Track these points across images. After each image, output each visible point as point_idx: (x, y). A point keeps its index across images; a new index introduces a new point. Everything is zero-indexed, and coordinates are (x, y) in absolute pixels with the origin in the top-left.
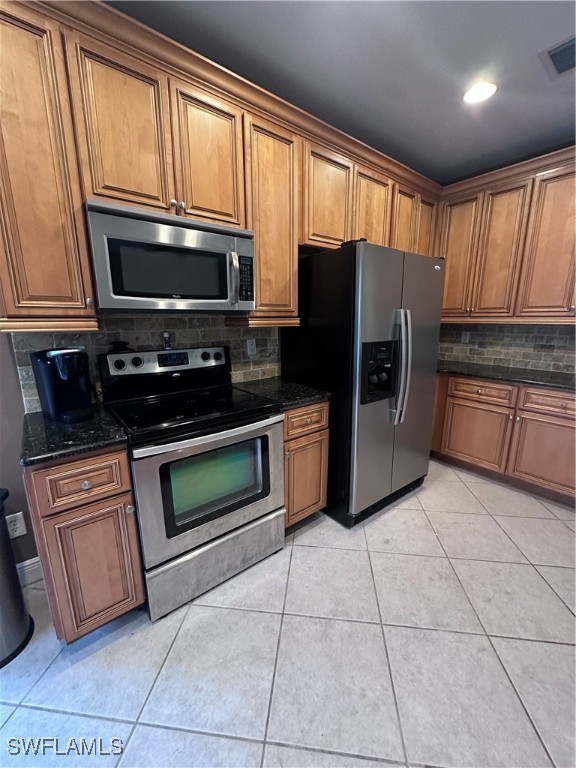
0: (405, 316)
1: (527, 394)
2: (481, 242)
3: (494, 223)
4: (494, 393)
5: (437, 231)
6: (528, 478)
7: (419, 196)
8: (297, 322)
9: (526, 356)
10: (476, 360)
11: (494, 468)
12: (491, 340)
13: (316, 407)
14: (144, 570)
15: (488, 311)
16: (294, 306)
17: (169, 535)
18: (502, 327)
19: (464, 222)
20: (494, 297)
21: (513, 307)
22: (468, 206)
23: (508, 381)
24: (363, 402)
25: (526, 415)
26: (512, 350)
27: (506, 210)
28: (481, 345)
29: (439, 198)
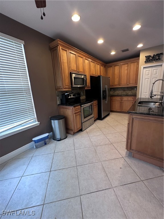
0: (106, 86)
1: (123, 98)
2: (114, 74)
3: (115, 71)
4: (118, 98)
5: (106, 71)
6: (124, 111)
7: (103, 66)
8: (90, 88)
9: (122, 92)
10: (114, 94)
11: (119, 110)
12: (116, 90)
13: (96, 101)
14: (82, 123)
15: (116, 85)
16: (90, 86)
17: (84, 118)
18: (118, 88)
19: (110, 70)
20: (116, 83)
21: (119, 84)
22: (111, 68)
23: (120, 96)
24: (103, 100)
25: (123, 101)
26: (120, 92)
27: (117, 69)
28: (115, 91)
29: (106, 66)
